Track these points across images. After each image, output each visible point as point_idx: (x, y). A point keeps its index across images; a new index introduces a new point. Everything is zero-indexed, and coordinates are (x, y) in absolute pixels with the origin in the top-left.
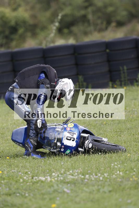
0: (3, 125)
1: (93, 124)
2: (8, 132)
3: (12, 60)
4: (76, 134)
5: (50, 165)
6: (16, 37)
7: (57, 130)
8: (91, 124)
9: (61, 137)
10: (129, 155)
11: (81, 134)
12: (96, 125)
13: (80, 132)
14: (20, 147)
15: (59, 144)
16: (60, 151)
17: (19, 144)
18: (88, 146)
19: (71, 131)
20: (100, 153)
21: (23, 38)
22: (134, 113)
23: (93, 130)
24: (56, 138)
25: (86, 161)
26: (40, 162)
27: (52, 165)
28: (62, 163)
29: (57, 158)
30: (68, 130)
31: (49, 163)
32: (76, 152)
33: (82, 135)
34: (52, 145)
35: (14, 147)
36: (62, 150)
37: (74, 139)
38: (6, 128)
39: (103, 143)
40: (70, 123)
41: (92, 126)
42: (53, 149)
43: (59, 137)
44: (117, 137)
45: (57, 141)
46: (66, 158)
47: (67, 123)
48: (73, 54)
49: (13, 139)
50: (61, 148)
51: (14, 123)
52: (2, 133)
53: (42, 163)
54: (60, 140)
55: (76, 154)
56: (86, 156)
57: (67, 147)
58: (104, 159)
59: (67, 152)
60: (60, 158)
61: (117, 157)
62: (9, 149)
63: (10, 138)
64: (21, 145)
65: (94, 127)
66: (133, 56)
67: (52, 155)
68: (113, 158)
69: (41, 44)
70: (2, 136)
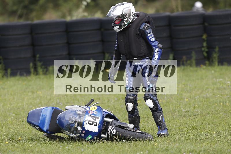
0: (18, 105)
1: (118, 108)
2: (24, 112)
3: (31, 33)
4: (99, 118)
5: (69, 151)
6: (36, 7)
7: (78, 113)
8: (115, 107)
9: (82, 121)
10: (156, 144)
11: (104, 118)
12: (121, 109)
13: (103, 116)
14: (36, 130)
15: (79, 128)
16: (80, 137)
17: (35, 127)
18: (112, 132)
19: (93, 114)
20: (124, 141)
21: (44, 9)
22: (163, 98)
23: (118, 114)
24: (77, 122)
25: (108, 148)
26: (57, 147)
27: (71, 151)
28: (82, 150)
29: (77, 144)
30: (90, 113)
31: (68, 149)
32: (98, 138)
33: (106, 119)
34: (72, 129)
35: (29, 130)
36: (83, 135)
37: (97, 124)
38: (21, 108)
39: (128, 130)
40: (93, 106)
41: (117, 110)
42: (73, 133)
43: (79, 121)
44: (144, 123)
45: (78, 125)
46: (87, 145)
47: (89, 106)
48: (100, 29)
49: (29, 120)
50: (82, 133)
51: (31, 103)
52: (16, 113)
53: (60, 148)
54: (81, 124)
55: (98, 140)
56: (109, 143)
57: (88, 133)
58: (129, 147)
59: (88, 137)
60: (80, 144)
61: (143, 146)
62: (23, 132)
63: (25, 119)
64: (37, 128)
65: (119, 111)
66: (165, 35)
67: (71, 140)
68: (139, 146)
69: (64, 16)
70: (17, 117)
